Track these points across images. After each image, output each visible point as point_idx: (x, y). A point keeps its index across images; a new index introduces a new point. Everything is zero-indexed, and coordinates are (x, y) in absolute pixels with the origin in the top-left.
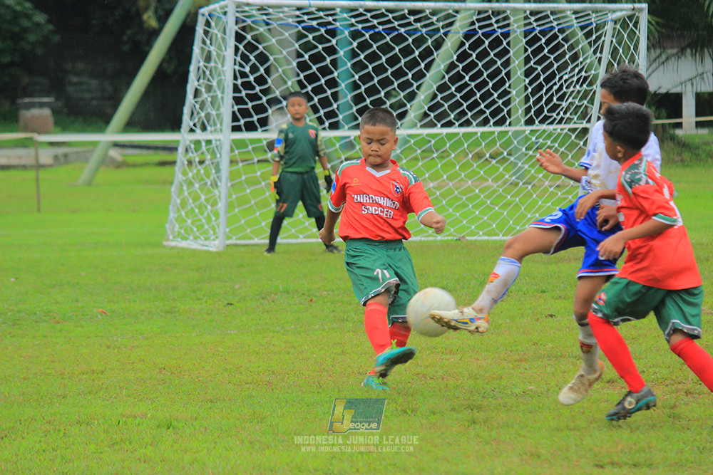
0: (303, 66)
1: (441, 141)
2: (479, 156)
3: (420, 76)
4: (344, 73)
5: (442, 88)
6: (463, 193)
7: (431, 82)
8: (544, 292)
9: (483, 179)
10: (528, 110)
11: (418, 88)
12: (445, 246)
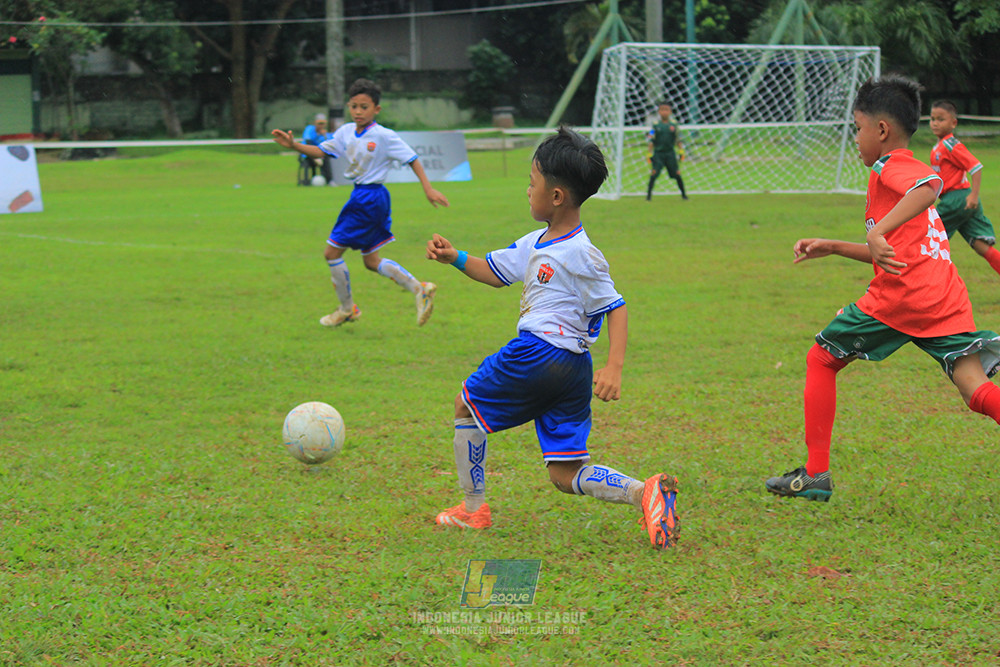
0: (668, 85)
1: (753, 131)
3: (739, 89)
4: (692, 89)
5: (754, 97)
7: (747, 93)
8: (818, 224)
9: (779, 155)
10: (807, 112)
11: (739, 97)
12: (757, 197)
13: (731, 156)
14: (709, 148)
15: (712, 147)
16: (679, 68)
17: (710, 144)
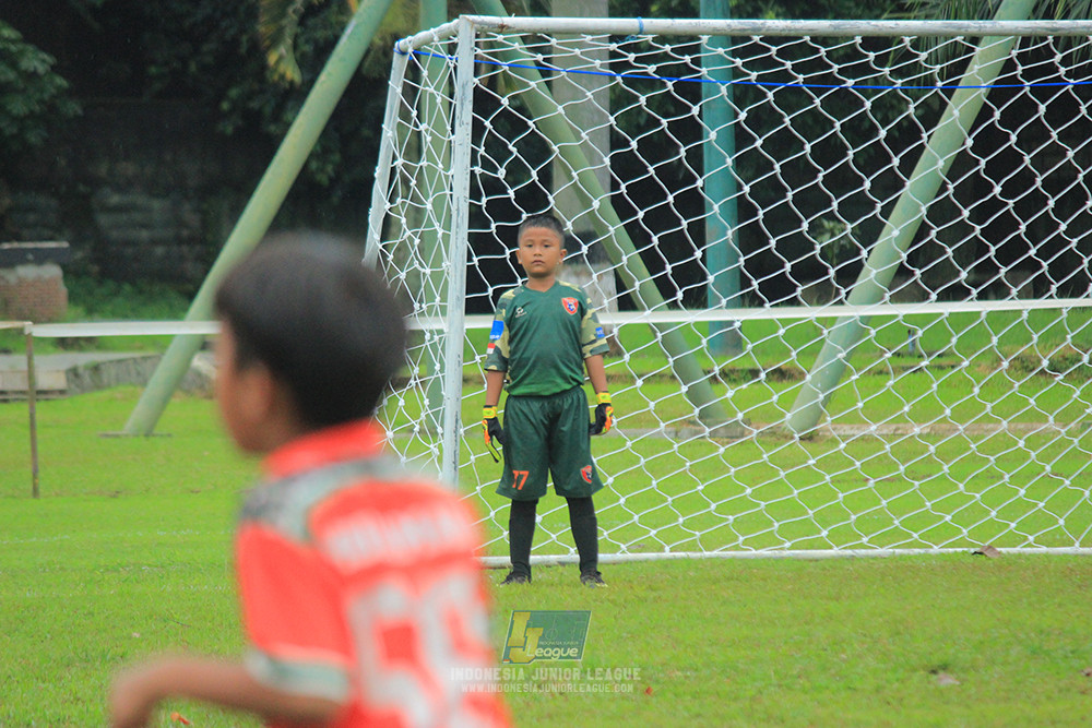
0: (626, 166)
2: (1025, 365)
4: (717, 180)
6: (989, 448)
9: (1033, 418)
11: (887, 212)
12: (948, 567)
13: (853, 419)
14: (776, 394)
15: (789, 387)
16: (665, 105)
17: (781, 375)
